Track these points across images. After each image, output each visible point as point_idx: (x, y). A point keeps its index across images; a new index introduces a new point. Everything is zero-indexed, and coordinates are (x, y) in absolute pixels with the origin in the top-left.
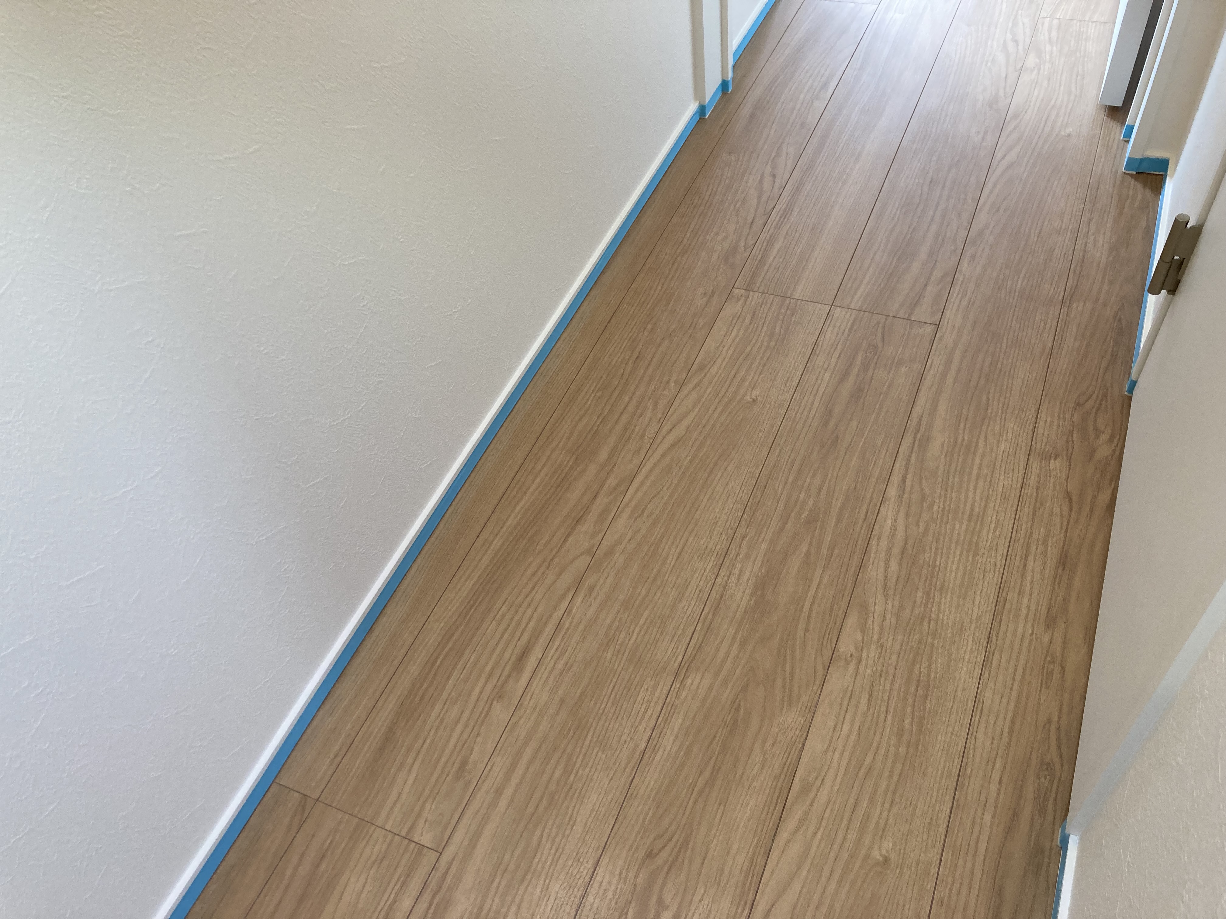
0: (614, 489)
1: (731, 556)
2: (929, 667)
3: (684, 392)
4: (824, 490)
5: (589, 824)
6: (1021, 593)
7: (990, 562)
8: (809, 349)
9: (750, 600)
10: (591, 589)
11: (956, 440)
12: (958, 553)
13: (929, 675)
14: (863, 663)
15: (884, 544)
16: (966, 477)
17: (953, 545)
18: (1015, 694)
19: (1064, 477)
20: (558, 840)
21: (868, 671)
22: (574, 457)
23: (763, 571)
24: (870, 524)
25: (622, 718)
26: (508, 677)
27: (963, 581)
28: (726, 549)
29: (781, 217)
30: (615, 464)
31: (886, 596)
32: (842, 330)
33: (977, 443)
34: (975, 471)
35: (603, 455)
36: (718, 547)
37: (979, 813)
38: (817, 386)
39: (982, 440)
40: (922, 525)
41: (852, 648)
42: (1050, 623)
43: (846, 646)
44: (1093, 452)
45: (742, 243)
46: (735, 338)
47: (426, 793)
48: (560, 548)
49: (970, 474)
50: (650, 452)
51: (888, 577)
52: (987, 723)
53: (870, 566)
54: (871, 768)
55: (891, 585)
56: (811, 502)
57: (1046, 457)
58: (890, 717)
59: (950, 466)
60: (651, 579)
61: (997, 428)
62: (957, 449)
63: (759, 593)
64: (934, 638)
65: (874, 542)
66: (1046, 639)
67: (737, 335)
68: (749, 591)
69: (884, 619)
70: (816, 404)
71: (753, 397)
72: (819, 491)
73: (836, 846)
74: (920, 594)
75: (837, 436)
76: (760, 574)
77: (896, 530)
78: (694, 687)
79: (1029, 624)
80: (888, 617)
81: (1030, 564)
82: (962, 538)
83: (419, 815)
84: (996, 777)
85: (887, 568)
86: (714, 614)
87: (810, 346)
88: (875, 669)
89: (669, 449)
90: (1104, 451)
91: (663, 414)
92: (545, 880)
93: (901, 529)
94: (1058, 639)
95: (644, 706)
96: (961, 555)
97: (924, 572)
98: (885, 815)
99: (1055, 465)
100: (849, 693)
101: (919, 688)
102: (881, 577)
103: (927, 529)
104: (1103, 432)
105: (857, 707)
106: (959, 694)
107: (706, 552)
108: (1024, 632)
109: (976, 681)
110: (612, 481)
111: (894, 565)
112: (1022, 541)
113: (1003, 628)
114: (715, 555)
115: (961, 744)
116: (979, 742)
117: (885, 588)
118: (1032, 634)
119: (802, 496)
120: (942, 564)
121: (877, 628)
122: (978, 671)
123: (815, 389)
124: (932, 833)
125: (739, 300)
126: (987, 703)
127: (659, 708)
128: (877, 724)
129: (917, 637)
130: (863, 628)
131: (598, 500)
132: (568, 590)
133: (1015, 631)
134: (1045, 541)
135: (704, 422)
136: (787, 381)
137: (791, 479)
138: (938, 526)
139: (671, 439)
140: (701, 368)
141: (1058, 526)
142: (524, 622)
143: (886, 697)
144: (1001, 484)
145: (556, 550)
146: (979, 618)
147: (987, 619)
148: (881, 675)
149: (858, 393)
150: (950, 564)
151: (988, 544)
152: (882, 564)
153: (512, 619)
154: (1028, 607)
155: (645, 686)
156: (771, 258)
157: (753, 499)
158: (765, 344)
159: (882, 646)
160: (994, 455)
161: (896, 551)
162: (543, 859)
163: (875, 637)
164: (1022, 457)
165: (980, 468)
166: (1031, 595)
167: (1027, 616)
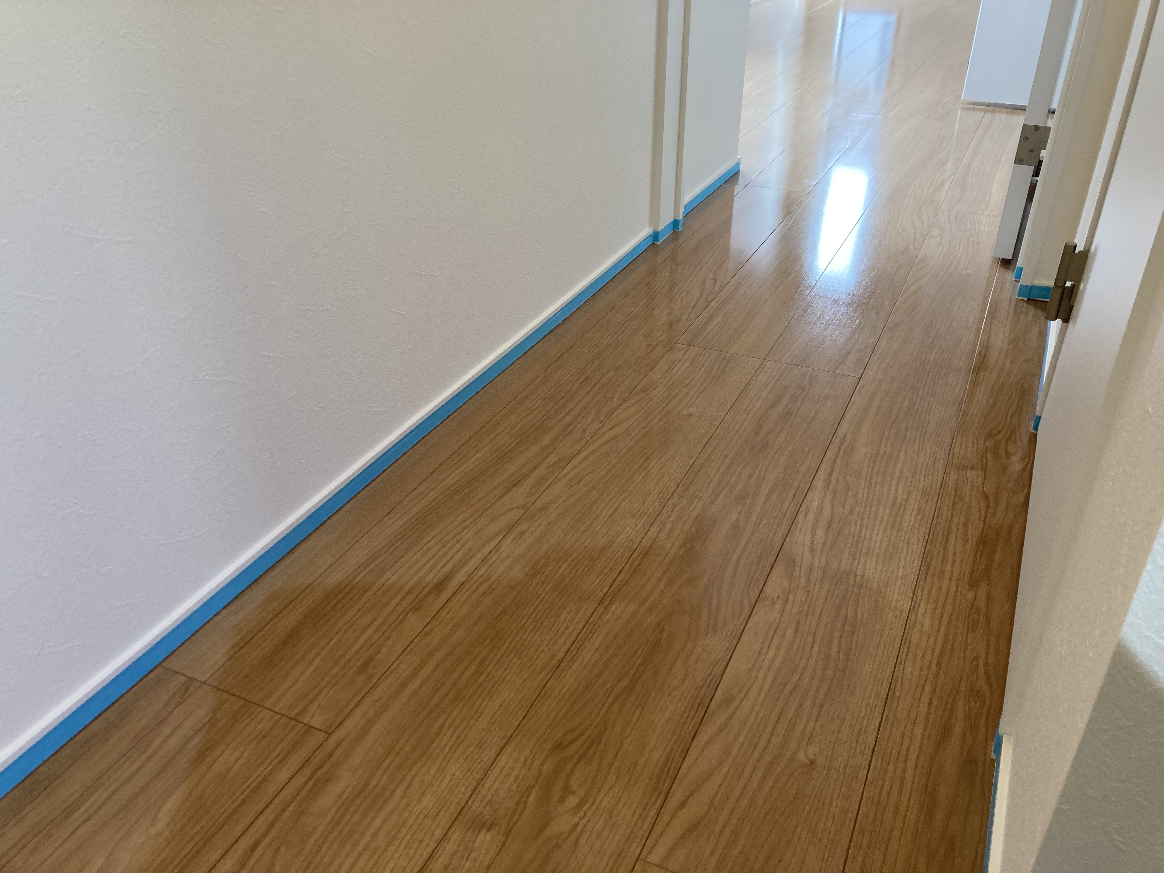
0: (553, 465)
1: (663, 518)
2: (856, 610)
3: (626, 405)
4: (754, 477)
5: (496, 716)
6: (944, 561)
7: (913, 537)
8: (743, 385)
9: (679, 550)
10: (522, 533)
11: (878, 452)
12: (882, 528)
13: (856, 616)
14: (790, 604)
15: (811, 517)
16: (888, 477)
17: (877, 523)
18: (942, 634)
19: (981, 482)
20: (461, 728)
21: (795, 610)
23: (693, 530)
24: (797, 504)
25: (542, 633)
26: (427, 595)
27: (887, 550)
28: (657, 513)
29: (721, 304)
30: (556, 448)
31: (813, 554)
32: (773, 375)
33: (898, 455)
34: (897, 473)
35: (545, 441)
36: (650, 511)
37: (909, 727)
38: (749, 408)
39: (902, 453)
40: (847, 507)
41: (779, 591)
42: (974, 584)
43: (773, 589)
44: (1005, 469)
45: (685, 317)
46: (676, 374)
47: (324, 682)
48: (495, 501)
49: (892, 475)
50: (590, 442)
51: (815, 542)
52: (915, 657)
53: (798, 533)
54: (796, 686)
55: (818, 548)
56: (741, 485)
57: (963, 468)
58: (816, 646)
59: (874, 467)
60: (583, 529)
61: (916, 446)
62: (879, 458)
63: (688, 546)
64: (860, 589)
65: (801, 516)
66: (970, 595)
67: (677, 372)
68: (678, 544)
69: (811, 572)
70: (748, 420)
71: (690, 412)
72: (750, 478)
73: (760, 748)
74: (846, 555)
75: (767, 443)
76: (690, 532)
77: (822, 509)
78: (618, 612)
79: (954, 584)
80: (815, 571)
81: (952, 541)
82: (886, 518)
83: (311, 702)
84: (925, 699)
85: (814, 535)
86: (643, 559)
87: (743, 383)
88: (801, 608)
89: (608, 441)
90: (1016, 466)
91: (605, 417)
92: (442, 762)
93: (827, 508)
94: (982, 596)
95: (565, 624)
96: (885, 530)
97: (850, 540)
98: (811, 725)
99: (971, 473)
100: (775, 626)
101: (846, 626)
102: (808, 542)
104: (1014, 455)
105: (783, 636)
106: (887, 632)
107: (639, 514)
108: (948, 590)
109: (902, 624)
110: (552, 459)
111: (820, 534)
112: (943, 524)
113: (928, 586)
114: (646, 516)
115: (889, 671)
116: (908, 670)
117: (812, 550)
118: (957, 591)
119: (733, 480)
120: (867, 536)
121: (803, 578)
123: (748, 410)
124: (860, 741)
125: (680, 351)
126: (914, 641)
127: (581, 626)
128: (803, 651)
129: (843, 587)
130: (790, 577)
131: (537, 471)
132: (498, 533)
133: (940, 588)
134: (965, 525)
135: (643, 425)
136: (722, 404)
137: (722, 468)
138: (863, 509)
139: (611, 434)
140: (643, 390)
141: (977, 516)
142: (450, 555)
143: (813, 631)
144: (922, 484)
146: (904, 577)
147: (912, 578)
148: (808, 613)
149: (787, 416)
150: (874, 536)
151: (911, 524)
152: (809, 533)
154: (952, 572)
155: (568, 609)
156: (712, 327)
157: (686, 479)
158: (703, 379)
159: (808, 592)
160: (914, 464)
161: (823, 524)
162: (443, 744)
163: (802, 585)
164: (940, 467)
165: (901, 472)
166: (954, 563)
167: (951, 578)
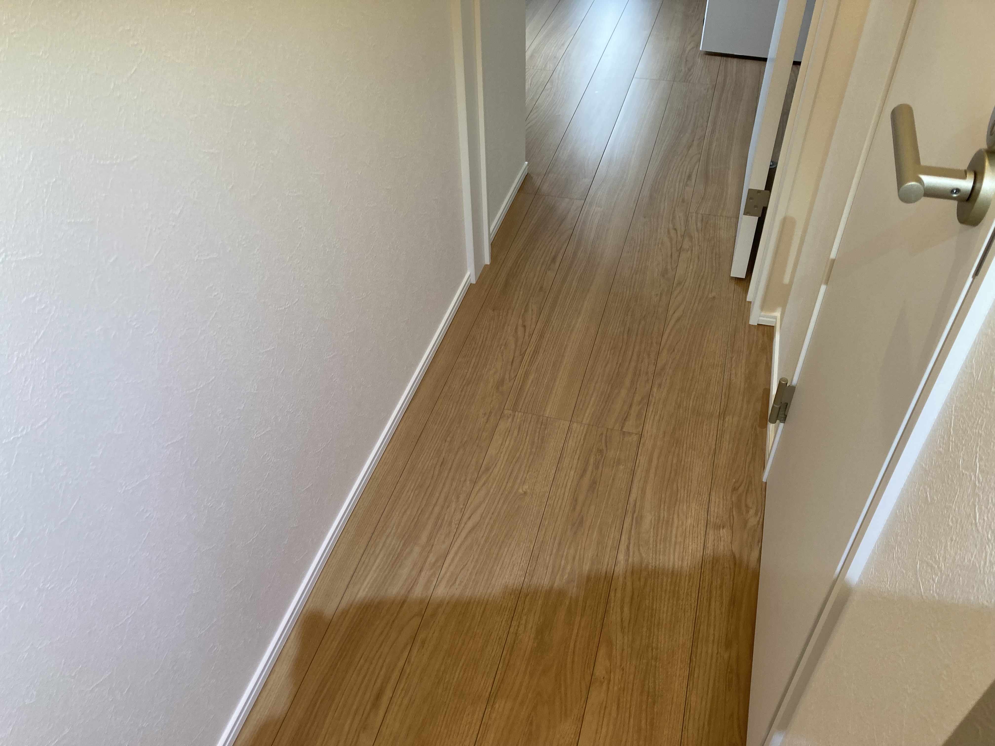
0: (434, 565)
1: (519, 610)
2: (654, 682)
3: (477, 488)
4: (577, 557)
6: (708, 625)
7: (688, 604)
8: (558, 453)
9: (534, 643)
10: (423, 642)
11: (659, 517)
12: (666, 599)
13: (655, 688)
14: (612, 683)
15: (619, 595)
16: (668, 544)
17: (663, 593)
18: (710, 696)
19: (729, 541)
21: (616, 688)
22: (403, 541)
23: (541, 621)
24: (609, 581)
25: (453, 737)
26: (369, 714)
27: (671, 619)
28: (515, 606)
29: (531, 358)
30: (433, 546)
31: (623, 633)
32: (579, 440)
33: (673, 519)
34: (673, 540)
35: (424, 539)
36: (510, 605)
38: (566, 481)
39: (676, 516)
40: (643, 580)
41: (604, 672)
42: (728, 645)
43: (600, 671)
44: (745, 523)
45: (507, 376)
46: (508, 447)
48: (398, 612)
49: (670, 541)
50: (457, 535)
51: (624, 619)
52: (694, 718)
53: (611, 611)
55: (626, 624)
56: (569, 567)
57: (718, 527)
58: (632, 719)
59: (657, 537)
60: (465, 631)
61: (685, 507)
62: (660, 524)
63: (539, 637)
64: (656, 661)
65: (612, 594)
66: (726, 656)
67: (509, 444)
68: (532, 636)
69: (623, 650)
70: (566, 494)
71: (524, 490)
72: (574, 558)
74: (645, 630)
75: (582, 518)
76: (539, 623)
77: (626, 584)
78: (501, 710)
79: (715, 646)
80: (625, 648)
81: (713, 604)
82: (669, 588)
85: (622, 612)
86: (510, 655)
87: (559, 452)
88: (620, 685)
89: (470, 532)
90: (753, 521)
91: (464, 505)
93: (629, 584)
94: (734, 655)
95: (467, 726)
96: (669, 600)
97: (646, 614)
99: (724, 532)
100: (604, 705)
101: (649, 698)
102: (619, 619)
103: (645, 583)
104: (751, 508)
105: (610, 714)
106: (675, 700)
107: (502, 609)
108: (712, 653)
109: (685, 689)
110: (432, 558)
111: (626, 610)
112: (706, 588)
113: (699, 650)
114: (508, 610)
115: (679, 734)
116: (690, 732)
117: (622, 628)
118: (717, 653)
119: (563, 563)
120: (657, 608)
121: (619, 657)
122: (685, 681)
123: (565, 483)
125: (508, 418)
126: (693, 705)
127: (478, 728)
128: (624, 726)
129: (645, 661)
130: (610, 656)
131: (423, 574)
132: (406, 645)
133: (707, 652)
134: (721, 587)
135: (492, 510)
136: (546, 477)
137: (554, 551)
138: (653, 580)
139: (470, 524)
140: (487, 469)
141: (728, 576)
142: (377, 671)
143: (628, 706)
144: (690, 548)
145: (395, 615)
146: (683, 644)
147: (689, 644)
148: (624, 690)
149: (593, 484)
150: (662, 607)
151: (686, 591)
152: (619, 610)
153: (368, 669)
154: (714, 635)
155: (467, 713)
156: (528, 387)
157: (531, 567)
158: (529, 450)
159: (623, 669)
160: (684, 527)
161: (627, 600)
163: (618, 664)
164: (702, 528)
165: (676, 537)
166: (715, 626)
167: (713, 641)
